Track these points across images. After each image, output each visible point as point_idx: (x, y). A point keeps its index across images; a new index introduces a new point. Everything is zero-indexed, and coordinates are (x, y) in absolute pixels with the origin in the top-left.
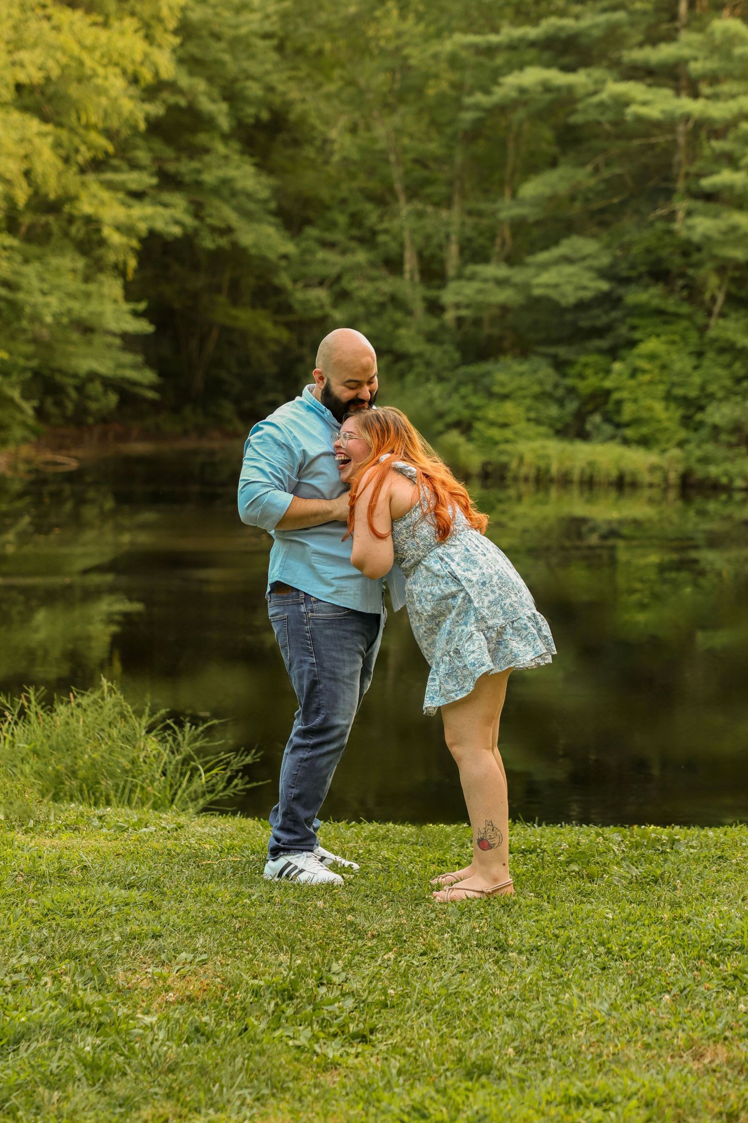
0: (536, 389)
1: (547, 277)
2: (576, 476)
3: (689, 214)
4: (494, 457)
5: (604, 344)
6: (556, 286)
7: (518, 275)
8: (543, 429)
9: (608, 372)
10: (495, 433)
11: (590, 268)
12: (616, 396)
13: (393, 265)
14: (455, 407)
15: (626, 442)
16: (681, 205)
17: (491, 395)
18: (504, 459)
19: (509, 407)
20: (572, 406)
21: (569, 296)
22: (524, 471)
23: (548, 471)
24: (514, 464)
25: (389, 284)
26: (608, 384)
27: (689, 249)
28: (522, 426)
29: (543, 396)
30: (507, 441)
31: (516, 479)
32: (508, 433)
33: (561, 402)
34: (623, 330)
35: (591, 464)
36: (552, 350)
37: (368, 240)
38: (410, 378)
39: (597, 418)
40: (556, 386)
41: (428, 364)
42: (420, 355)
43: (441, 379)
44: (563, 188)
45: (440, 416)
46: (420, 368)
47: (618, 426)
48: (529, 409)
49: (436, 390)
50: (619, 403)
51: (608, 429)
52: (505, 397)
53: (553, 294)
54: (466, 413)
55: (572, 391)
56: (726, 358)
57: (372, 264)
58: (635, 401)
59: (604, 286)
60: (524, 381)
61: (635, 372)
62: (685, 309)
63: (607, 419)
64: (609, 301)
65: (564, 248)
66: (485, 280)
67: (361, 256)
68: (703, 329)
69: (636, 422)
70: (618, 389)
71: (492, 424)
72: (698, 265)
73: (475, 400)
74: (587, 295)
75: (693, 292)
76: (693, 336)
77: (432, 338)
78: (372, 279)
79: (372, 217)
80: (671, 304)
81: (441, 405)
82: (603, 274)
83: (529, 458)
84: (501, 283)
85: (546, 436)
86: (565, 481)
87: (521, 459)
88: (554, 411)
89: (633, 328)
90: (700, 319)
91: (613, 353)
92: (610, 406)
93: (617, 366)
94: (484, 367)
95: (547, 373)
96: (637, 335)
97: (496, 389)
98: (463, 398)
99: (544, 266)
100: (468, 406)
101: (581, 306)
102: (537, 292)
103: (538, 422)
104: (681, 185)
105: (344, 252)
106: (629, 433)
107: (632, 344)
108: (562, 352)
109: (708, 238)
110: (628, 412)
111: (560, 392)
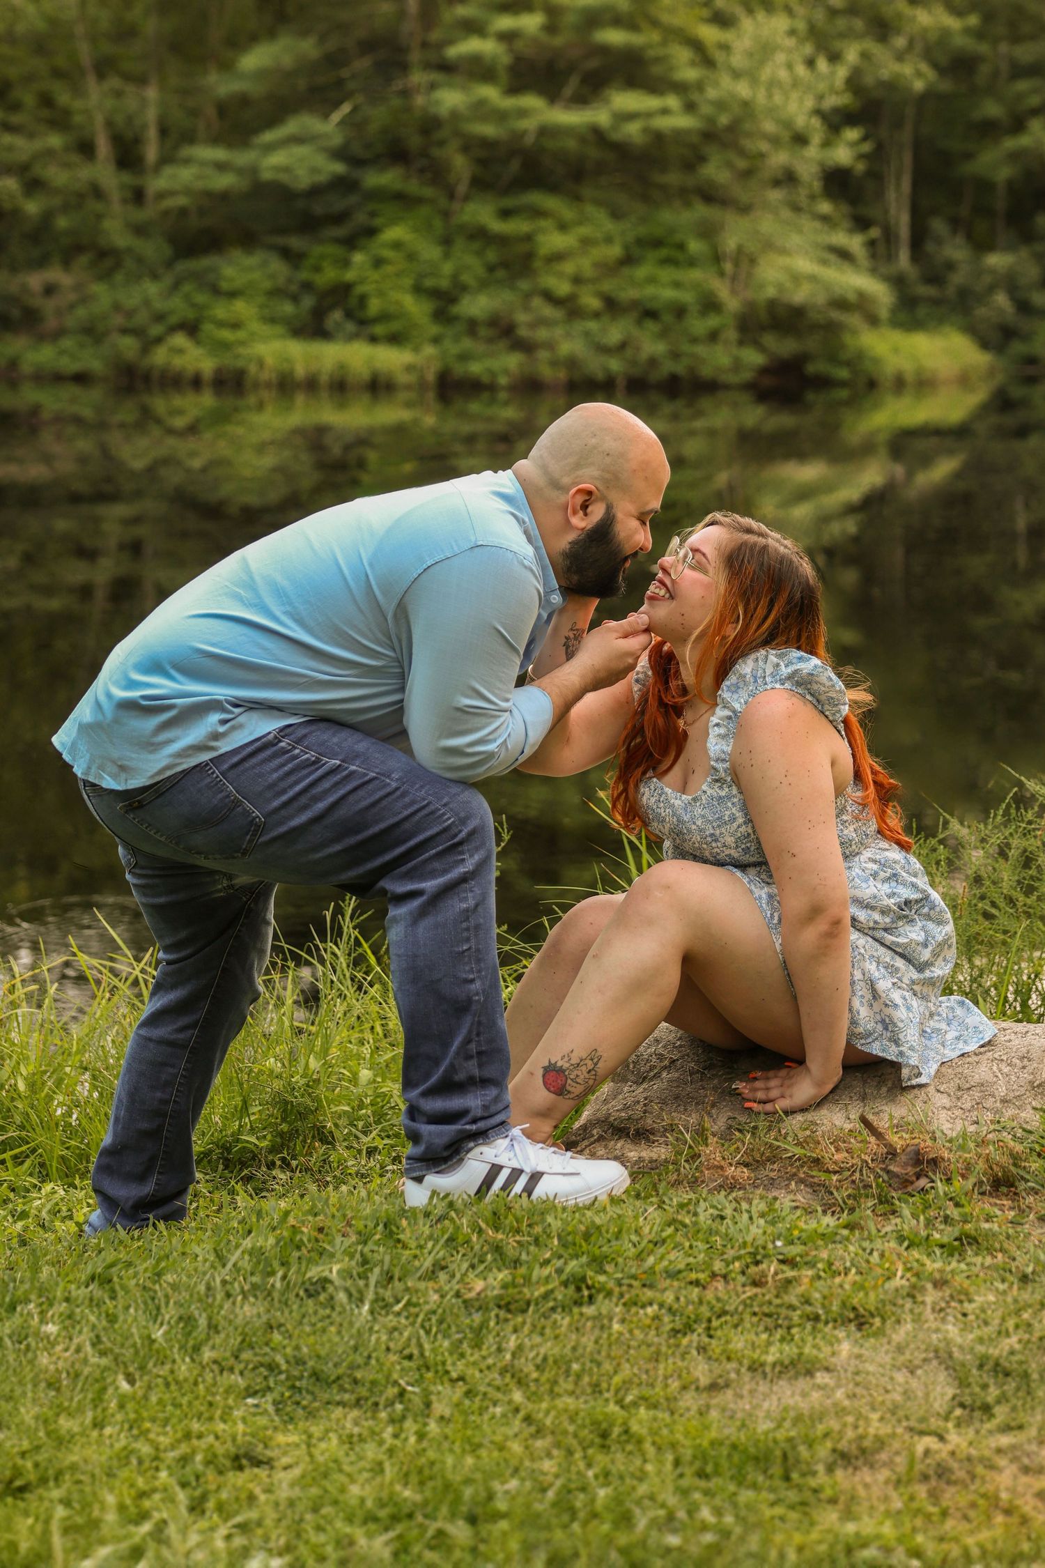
0: (267, 285)
1: (278, 159)
2: (324, 378)
3: (433, 86)
4: (228, 361)
5: (341, 231)
6: (287, 169)
7: (243, 158)
8: (279, 329)
9: (346, 263)
10: (227, 335)
11: (325, 150)
12: (359, 290)
13: (86, 149)
14: (177, 306)
15: (373, 339)
16: (418, 77)
17: (216, 291)
18: (240, 364)
19: (241, 307)
20: (308, 302)
21: (303, 180)
22: (265, 376)
23: (291, 373)
24: (253, 369)
25: (86, 173)
26: (350, 276)
27: (430, 125)
28: (255, 326)
29: (277, 293)
30: (242, 343)
31: (256, 385)
32: (241, 335)
33: (295, 299)
34: (360, 218)
35: (342, 366)
36: (280, 240)
37: (59, 120)
38: (119, 277)
39: (337, 316)
40: (289, 281)
41: (140, 260)
42: (129, 250)
43: (155, 276)
44: (287, 61)
45: (160, 317)
46: (129, 263)
47: (363, 322)
48: (261, 307)
49: (152, 289)
50: (363, 299)
51: (350, 327)
52: (233, 295)
53: (284, 178)
54: (190, 315)
55: (307, 286)
56: (476, 245)
57: (67, 149)
58: (381, 294)
59: (339, 168)
60: (256, 275)
61: (378, 263)
62: (428, 192)
63: (349, 315)
64: (342, 185)
65: (292, 126)
66: (203, 163)
67: (55, 141)
68: (446, 215)
69: (384, 317)
70: (362, 281)
71: (221, 324)
72: (441, 143)
73: (201, 298)
74: (322, 178)
75: (436, 174)
76: (438, 223)
77: (140, 230)
78: (67, 166)
79: (63, 98)
80: (414, 187)
81: (159, 305)
82: (339, 154)
83: (270, 361)
84: (221, 167)
85: (282, 337)
86: (311, 385)
87: (261, 363)
88: (288, 308)
89: (373, 214)
90: (443, 202)
91: (351, 243)
92: (353, 301)
93: (358, 258)
94: (205, 262)
95: (278, 266)
96: (378, 221)
97: (224, 285)
98: (187, 298)
99: (270, 148)
100: (194, 305)
101: (315, 191)
102: (267, 176)
103: (272, 320)
104: (415, 56)
105: (31, 136)
106: (379, 330)
107: (371, 232)
108: (295, 242)
109: (455, 115)
110: (374, 306)
111: (294, 288)
